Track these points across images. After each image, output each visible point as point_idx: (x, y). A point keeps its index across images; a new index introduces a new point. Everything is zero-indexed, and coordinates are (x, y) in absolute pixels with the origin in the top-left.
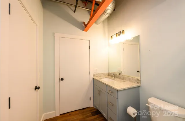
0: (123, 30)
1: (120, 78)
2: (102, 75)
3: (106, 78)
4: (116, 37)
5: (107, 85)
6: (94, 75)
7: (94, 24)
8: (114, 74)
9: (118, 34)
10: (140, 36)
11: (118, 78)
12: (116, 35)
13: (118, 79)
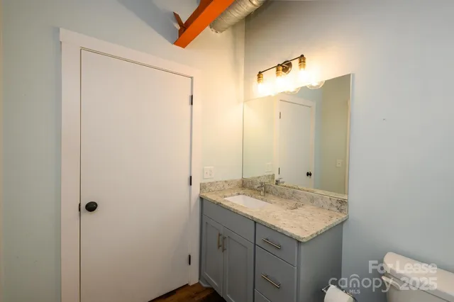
0: (302, 56)
1: (281, 195)
2: (227, 187)
3: (239, 194)
4: (277, 74)
5: (255, 223)
6: (203, 187)
7: (208, 28)
8: (262, 185)
9: (281, 68)
10: (353, 75)
11: (274, 195)
12: (277, 70)
13: (277, 200)
